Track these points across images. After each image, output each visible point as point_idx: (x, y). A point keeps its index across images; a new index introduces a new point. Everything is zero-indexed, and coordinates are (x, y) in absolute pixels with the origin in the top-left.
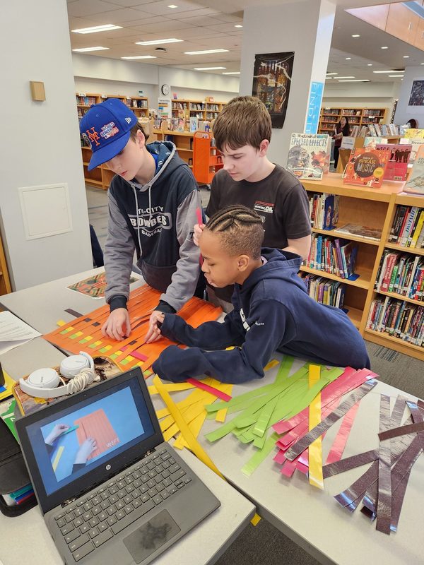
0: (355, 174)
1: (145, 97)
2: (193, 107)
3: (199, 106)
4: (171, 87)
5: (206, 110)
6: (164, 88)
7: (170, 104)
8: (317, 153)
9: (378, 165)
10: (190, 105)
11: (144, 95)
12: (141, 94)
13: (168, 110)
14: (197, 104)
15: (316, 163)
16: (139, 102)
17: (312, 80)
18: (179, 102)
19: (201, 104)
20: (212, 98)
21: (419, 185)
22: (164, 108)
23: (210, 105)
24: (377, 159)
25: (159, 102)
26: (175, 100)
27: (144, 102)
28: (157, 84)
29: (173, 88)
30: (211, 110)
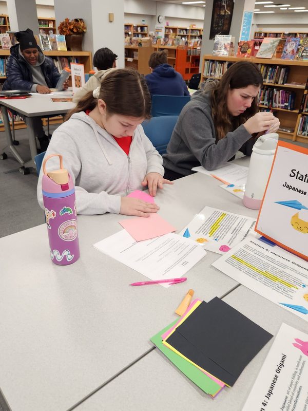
0: (241, 53)
1: (146, 25)
2: (180, 32)
3: (185, 32)
4: (165, 17)
5: (190, 34)
6: (160, 18)
7: (163, 30)
8: (226, 44)
9: (249, 48)
10: (178, 30)
11: (145, 23)
12: (143, 23)
13: (162, 34)
14: (183, 29)
15: (225, 48)
16: (142, 28)
17: (244, 11)
18: (170, 28)
19: (186, 30)
20: (195, 25)
21: (261, 54)
22: (159, 32)
23: (193, 30)
24: (249, 45)
25: (156, 28)
26: (167, 27)
27: (145, 28)
28: (155, 14)
29: (167, 18)
30: (194, 34)
